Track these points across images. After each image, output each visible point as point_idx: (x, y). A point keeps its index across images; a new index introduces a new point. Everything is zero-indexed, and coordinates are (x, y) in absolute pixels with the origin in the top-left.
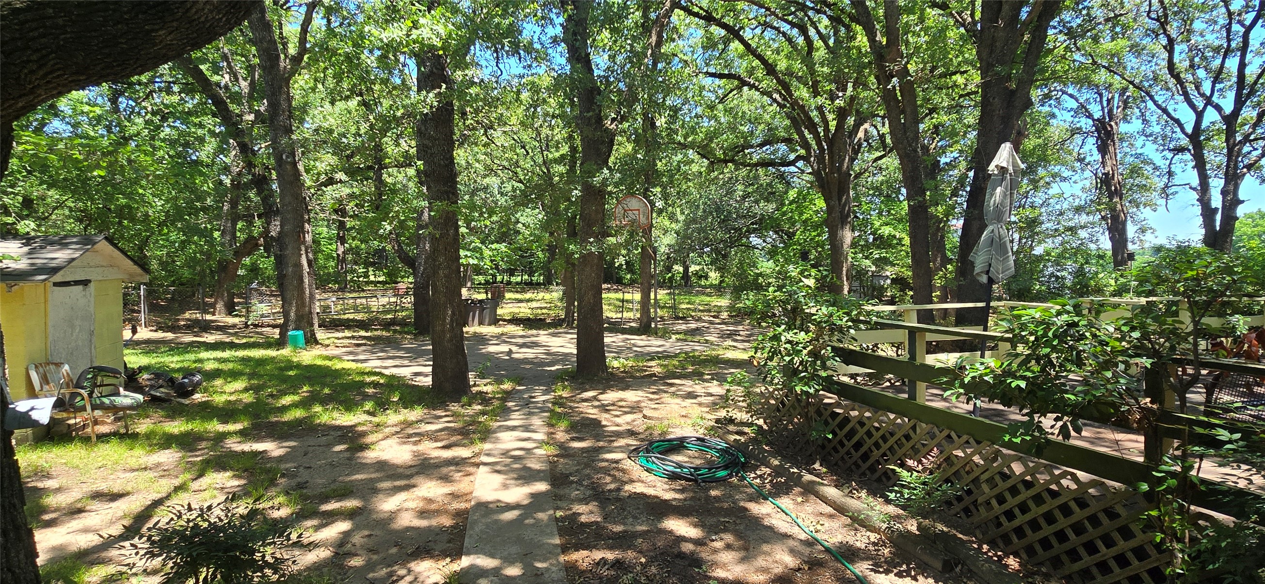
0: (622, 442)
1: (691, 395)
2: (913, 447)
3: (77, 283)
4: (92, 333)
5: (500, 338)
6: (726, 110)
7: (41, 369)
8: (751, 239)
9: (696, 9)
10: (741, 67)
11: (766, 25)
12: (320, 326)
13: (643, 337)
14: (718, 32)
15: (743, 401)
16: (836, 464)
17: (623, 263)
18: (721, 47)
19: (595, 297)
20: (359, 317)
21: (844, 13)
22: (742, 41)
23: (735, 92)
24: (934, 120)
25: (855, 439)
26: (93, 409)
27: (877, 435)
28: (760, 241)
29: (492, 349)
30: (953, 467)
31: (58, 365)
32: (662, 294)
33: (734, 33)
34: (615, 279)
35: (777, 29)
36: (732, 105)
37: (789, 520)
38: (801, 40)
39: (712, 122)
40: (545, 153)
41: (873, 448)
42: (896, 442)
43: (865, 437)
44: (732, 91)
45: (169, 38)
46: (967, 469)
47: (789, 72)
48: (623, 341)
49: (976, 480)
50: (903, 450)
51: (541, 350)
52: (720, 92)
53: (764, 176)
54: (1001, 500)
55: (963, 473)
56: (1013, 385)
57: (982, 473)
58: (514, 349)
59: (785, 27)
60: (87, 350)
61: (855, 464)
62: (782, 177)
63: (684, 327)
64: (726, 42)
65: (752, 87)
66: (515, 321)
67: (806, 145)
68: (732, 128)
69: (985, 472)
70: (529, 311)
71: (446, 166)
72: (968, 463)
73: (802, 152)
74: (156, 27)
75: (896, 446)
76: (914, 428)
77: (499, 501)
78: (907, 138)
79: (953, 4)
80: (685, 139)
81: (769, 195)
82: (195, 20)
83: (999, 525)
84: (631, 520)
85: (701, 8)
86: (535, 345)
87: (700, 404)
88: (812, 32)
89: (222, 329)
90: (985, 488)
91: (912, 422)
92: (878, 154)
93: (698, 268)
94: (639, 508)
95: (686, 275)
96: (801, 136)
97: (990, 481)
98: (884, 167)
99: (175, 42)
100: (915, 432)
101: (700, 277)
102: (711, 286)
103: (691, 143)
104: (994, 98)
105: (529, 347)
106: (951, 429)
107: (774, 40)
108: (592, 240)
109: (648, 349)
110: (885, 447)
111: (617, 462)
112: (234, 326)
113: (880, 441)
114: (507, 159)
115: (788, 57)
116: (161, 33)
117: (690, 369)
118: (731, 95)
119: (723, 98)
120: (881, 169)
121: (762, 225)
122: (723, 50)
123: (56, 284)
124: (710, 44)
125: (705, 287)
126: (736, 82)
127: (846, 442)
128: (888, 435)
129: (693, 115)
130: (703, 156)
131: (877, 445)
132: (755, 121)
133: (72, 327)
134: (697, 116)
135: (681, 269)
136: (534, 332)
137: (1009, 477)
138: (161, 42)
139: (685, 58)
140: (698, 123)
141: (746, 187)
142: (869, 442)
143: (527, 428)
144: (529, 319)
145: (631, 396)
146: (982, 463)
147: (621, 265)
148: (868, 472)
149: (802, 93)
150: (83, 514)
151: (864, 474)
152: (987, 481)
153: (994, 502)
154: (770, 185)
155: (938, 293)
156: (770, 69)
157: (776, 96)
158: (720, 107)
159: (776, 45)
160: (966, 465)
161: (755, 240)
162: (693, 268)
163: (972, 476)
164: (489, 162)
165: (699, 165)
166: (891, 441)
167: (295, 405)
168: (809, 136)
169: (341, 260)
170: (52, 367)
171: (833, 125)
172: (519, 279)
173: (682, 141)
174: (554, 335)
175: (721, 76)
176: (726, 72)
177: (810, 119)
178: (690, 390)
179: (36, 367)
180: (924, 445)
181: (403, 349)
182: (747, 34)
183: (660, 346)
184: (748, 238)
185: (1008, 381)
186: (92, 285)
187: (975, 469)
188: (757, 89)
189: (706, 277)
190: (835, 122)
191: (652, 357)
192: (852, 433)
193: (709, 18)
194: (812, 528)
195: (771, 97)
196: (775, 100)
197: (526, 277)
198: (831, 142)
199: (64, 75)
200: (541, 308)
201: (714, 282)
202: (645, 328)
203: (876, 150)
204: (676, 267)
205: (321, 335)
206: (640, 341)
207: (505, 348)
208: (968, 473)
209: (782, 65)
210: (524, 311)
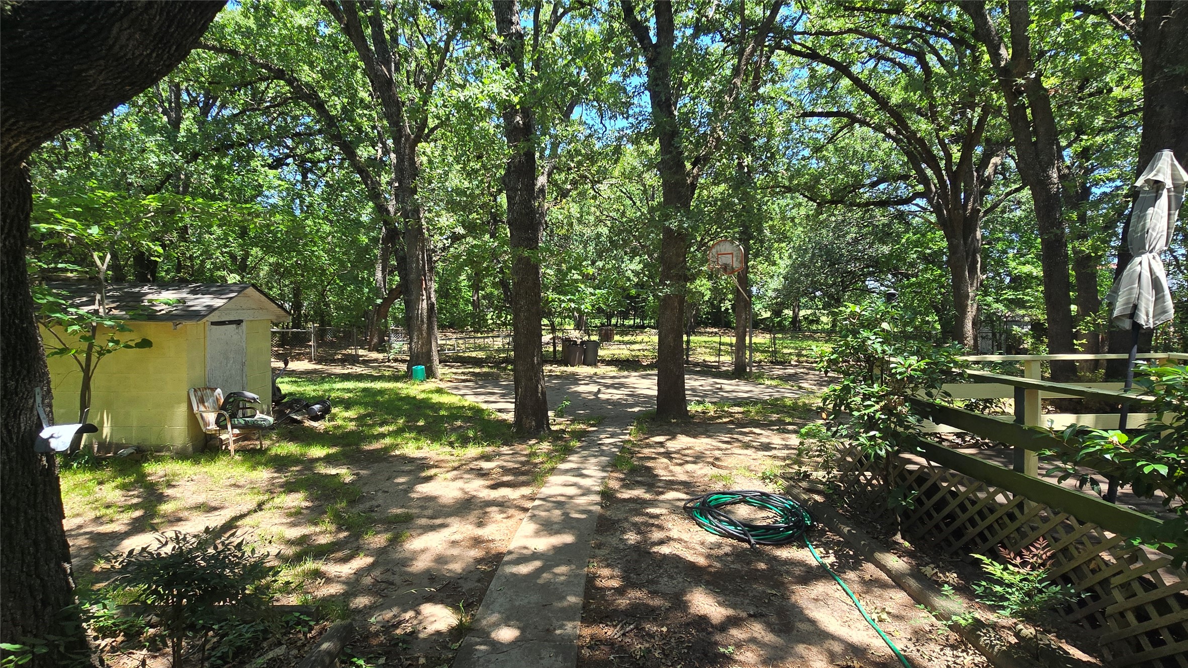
0: (671, 495)
1: (766, 447)
2: (1018, 530)
3: (231, 322)
4: (243, 364)
5: (592, 379)
6: (836, 150)
7: (199, 393)
8: (867, 283)
9: (798, 48)
10: (851, 104)
11: (879, 57)
12: (440, 363)
13: (733, 382)
14: (822, 69)
15: (818, 456)
16: (923, 538)
17: (729, 307)
18: (830, 85)
19: (675, 340)
20: (481, 355)
21: (966, 32)
22: (850, 76)
23: (845, 131)
24: (1083, 143)
25: (946, 511)
26: (233, 428)
27: (972, 510)
28: (877, 284)
29: (581, 389)
30: (1072, 562)
31: (213, 390)
32: (761, 339)
33: (843, 69)
34: (723, 322)
35: (892, 61)
36: (843, 144)
37: (849, 601)
38: (918, 70)
39: (822, 164)
40: (650, 203)
41: (968, 525)
42: (997, 521)
43: (958, 511)
44: (842, 129)
45: (101, 78)
46: (1092, 566)
47: (906, 105)
48: (711, 385)
49: (1105, 583)
50: (1006, 532)
51: (626, 391)
52: (830, 132)
53: (880, 217)
54: (1142, 616)
55: (1085, 569)
56: (1147, 470)
57: (1114, 575)
58: (603, 389)
59: (899, 56)
60: (239, 378)
61: (946, 540)
62: (901, 217)
63: (780, 372)
64: (835, 79)
65: (863, 123)
66: (614, 362)
67: (924, 180)
68: (842, 169)
69: (1118, 573)
70: (628, 352)
71: (527, 214)
72: (1093, 559)
73: (920, 188)
74: (84, 67)
75: (996, 526)
76: (1020, 506)
77: (525, 548)
78: (1040, 162)
79: (1112, 8)
80: (791, 183)
81: (884, 235)
82: (122, 57)
83: (1139, 648)
84: (666, 579)
85: (804, 46)
86: (622, 386)
87: (774, 457)
88: (931, 59)
89: (366, 363)
90: (1118, 595)
91: (1019, 498)
92: (1014, 187)
93: (809, 312)
94: (677, 567)
95: (795, 319)
96: (921, 172)
97: (1125, 587)
98: (1023, 200)
99: (109, 82)
100: (1022, 513)
101: (812, 322)
102: (823, 331)
103: (798, 185)
104: (1162, 107)
105: (616, 388)
106: (1070, 513)
107: (889, 72)
108: (668, 282)
109: (735, 394)
110: (982, 525)
111: (657, 517)
112: (376, 360)
113: (977, 518)
114: (615, 210)
115: (906, 89)
116: (91, 72)
117: (775, 417)
118: (841, 134)
119: (832, 138)
120: (1019, 203)
121: (878, 266)
122: (832, 88)
123: (213, 323)
124: (816, 83)
125: (815, 332)
126: (845, 120)
127: (935, 514)
128: (986, 511)
129: (800, 157)
130: (810, 199)
131: (972, 521)
132: (870, 157)
133: (227, 358)
134: (804, 158)
135: (791, 313)
136: (626, 373)
137: (1154, 586)
138: (94, 82)
139: (789, 99)
140: (804, 166)
141: (860, 229)
142: (963, 517)
143: (578, 473)
144: (628, 360)
145: (701, 444)
146: (1114, 561)
147: (727, 309)
148: (960, 552)
149: (923, 126)
150: (182, 523)
151: (956, 553)
152: (1122, 586)
153: (1131, 617)
154: (889, 225)
155: (1084, 341)
156: (882, 102)
157: (891, 131)
158: (831, 147)
159: (893, 77)
160: (1090, 561)
161: (871, 284)
162: (802, 313)
163: (1100, 577)
164: (598, 213)
165: (807, 207)
166: (991, 519)
167: (390, 434)
168: (929, 172)
169: (475, 304)
170: (208, 391)
171: (956, 155)
172: (632, 322)
173: (787, 184)
174: (643, 377)
175: (828, 115)
176: (835, 110)
177: (929, 152)
178: (767, 441)
179: (195, 390)
180: (1033, 529)
181: (501, 386)
182: (855, 69)
183: (747, 392)
184: (864, 282)
185: (1138, 464)
186: (244, 324)
187: (1103, 567)
188: (869, 125)
189: (817, 321)
190: (959, 154)
191: (738, 402)
192: (941, 504)
193: (813, 55)
194: (875, 616)
195: (884, 132)
196: (889, 136)
197: (638, 321)
198: (954, 177)
199: (17, 122)
200: (644, 350)
201: (826, 327)
202: (740, 372)
203: (1015, 182)
204: (786, 311)
205: (440, 370)
206: (729, 386)
207: (594, 388)
208: (1093, 571)
209: (896, 98)
210: (623, 352)
